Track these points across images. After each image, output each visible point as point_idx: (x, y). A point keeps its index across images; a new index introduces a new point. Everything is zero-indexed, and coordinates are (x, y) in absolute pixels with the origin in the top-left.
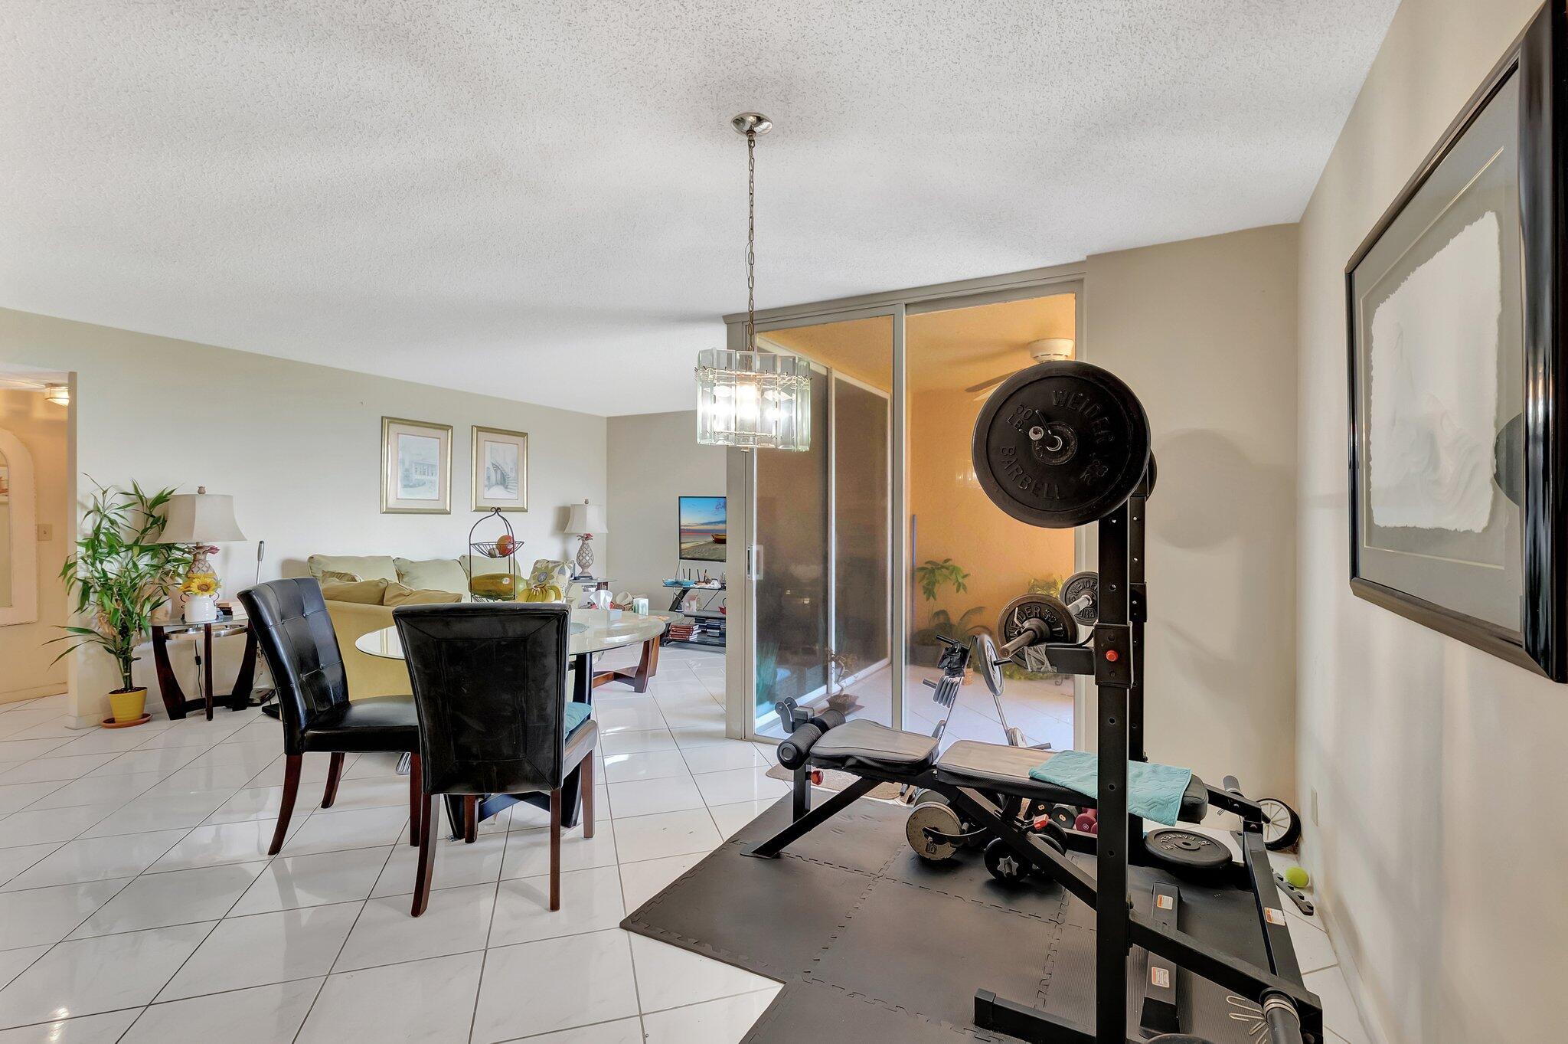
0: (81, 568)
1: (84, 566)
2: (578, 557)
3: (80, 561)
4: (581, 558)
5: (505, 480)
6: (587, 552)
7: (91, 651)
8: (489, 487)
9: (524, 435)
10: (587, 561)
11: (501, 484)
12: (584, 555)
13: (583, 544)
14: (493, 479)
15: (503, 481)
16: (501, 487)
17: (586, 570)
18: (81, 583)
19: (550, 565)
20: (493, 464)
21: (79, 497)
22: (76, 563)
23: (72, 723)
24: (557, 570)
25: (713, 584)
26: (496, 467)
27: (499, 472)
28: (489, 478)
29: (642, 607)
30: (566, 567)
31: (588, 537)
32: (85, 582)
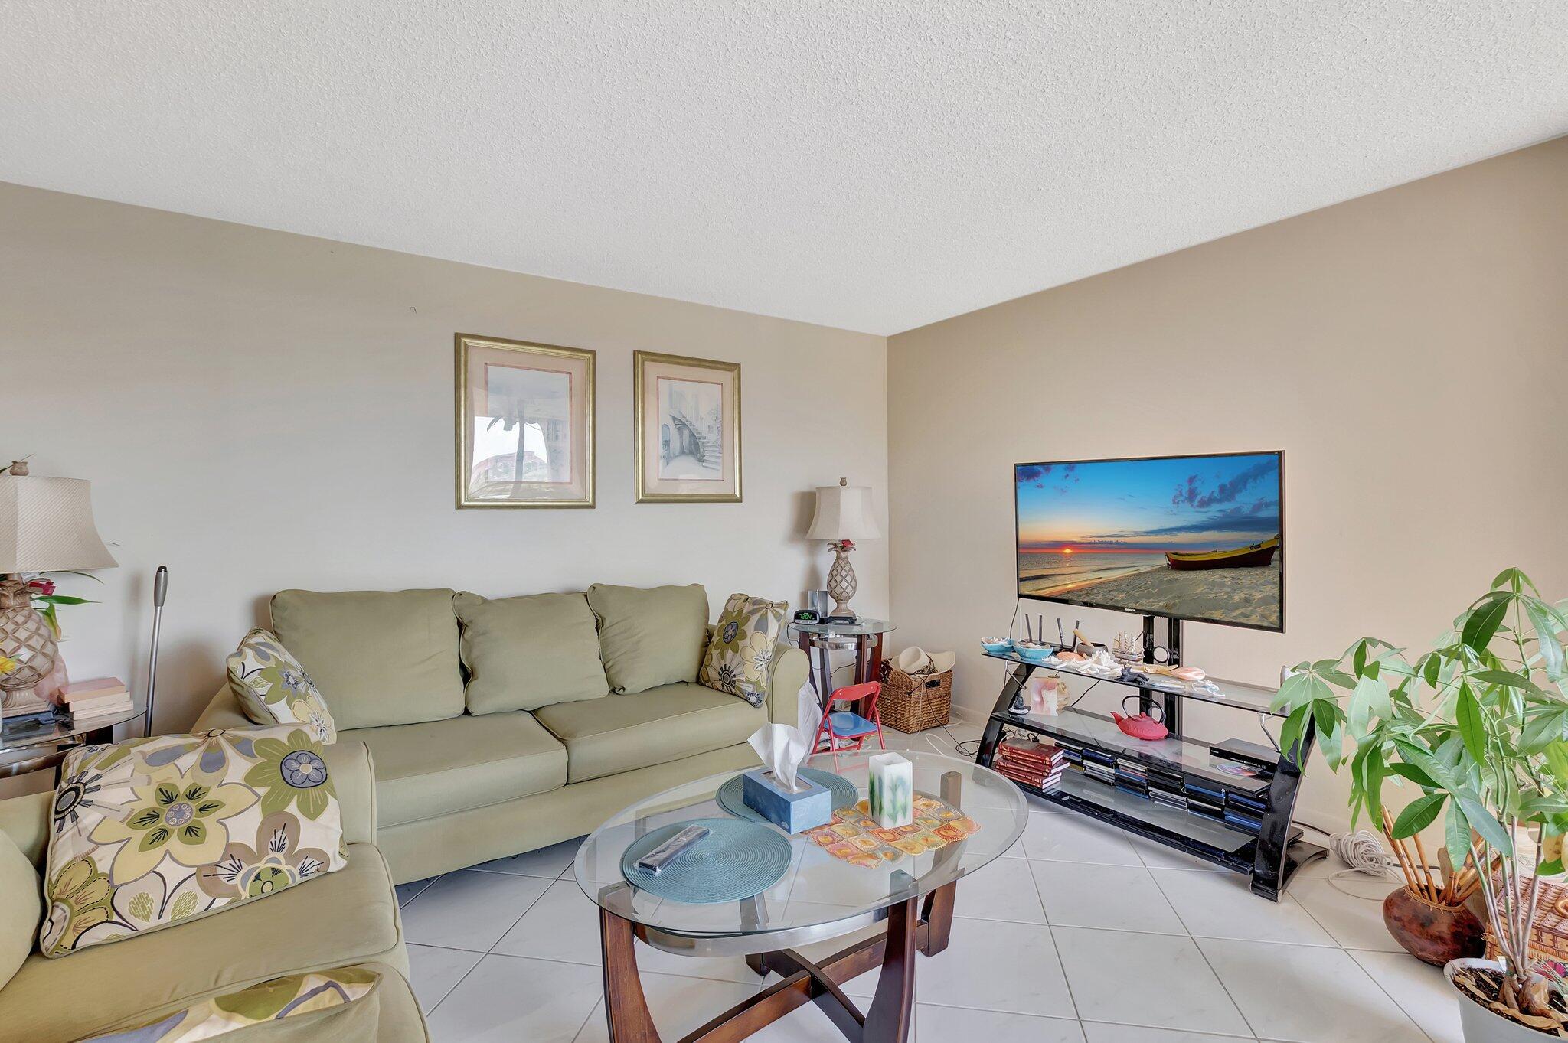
2: (829, 581)
4: (833, 584)
5: (697, 449)
6: (844, 573)
8: (668, 459)
9: (733, 367)
10: (844, 590)
11: (691, 453)
12: (839, 578)
13: (838, 558)
14: (676, 445)
15: (695, 449)
16: (691, 459)
17: (843, 606)
19: (748, 608)
20: (674, 418)
24: (755, 618)
25: (1098, 662)
26: (681, 424)
27: (686, 433)
28: (667, 443)
29: (894, 789)
30: (770, 616)
31: (845, 546)
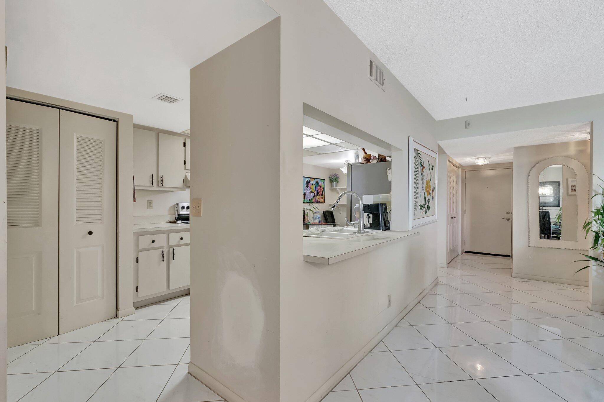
0: (595, 225)
1: (596, 224)
3: (594, 222)
7: (600, 271)
18: (594, 234)
21: (594, 188)
22: (592, 222)
23: (590, 306)
32: (597, 233)
